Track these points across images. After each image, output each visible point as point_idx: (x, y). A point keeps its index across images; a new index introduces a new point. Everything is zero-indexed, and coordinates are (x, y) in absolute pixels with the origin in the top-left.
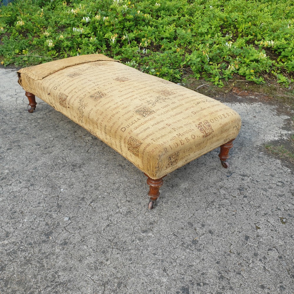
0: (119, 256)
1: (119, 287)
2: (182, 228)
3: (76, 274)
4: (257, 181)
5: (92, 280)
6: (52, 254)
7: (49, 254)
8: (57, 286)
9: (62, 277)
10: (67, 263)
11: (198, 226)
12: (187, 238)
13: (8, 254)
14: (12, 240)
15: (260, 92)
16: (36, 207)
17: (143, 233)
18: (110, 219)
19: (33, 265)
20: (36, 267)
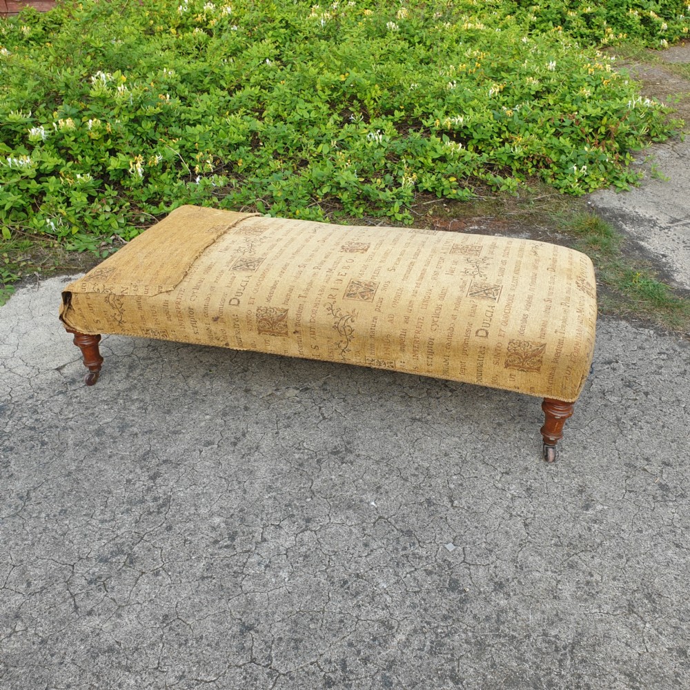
0: (597, 560)
1: (654, 602)
2: (628, 477)
3: (575, 619)
4: (634, 364)
5: (607, 613)
6: (502, 612)
7: (498, 616)
8: (571, 652)
9: (563, 636)
10: (543, 612)
11: (641, 463)
12: (649, 488)
13: (432, 653)
14: (408, 629)
15: (479, 216)
16: (369, 554)
17: (587, 510)
18: (514, 513)
19: (495, 646)
20: (503, 645)
